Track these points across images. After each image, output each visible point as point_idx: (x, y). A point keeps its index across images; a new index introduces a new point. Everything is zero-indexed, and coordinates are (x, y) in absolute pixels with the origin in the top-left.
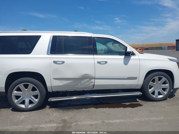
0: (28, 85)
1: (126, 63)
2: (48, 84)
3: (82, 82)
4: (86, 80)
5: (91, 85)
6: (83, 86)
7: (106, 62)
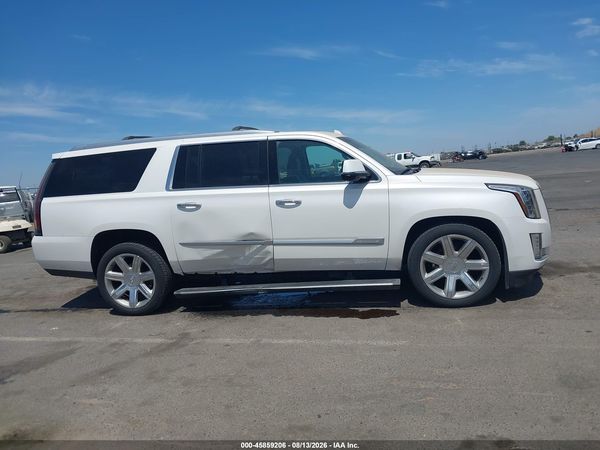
0: (132, 258)
3: (247, 253)
4: (255, 248)
5: (267, 259)
6: (251, 262)
7: (298, 203)
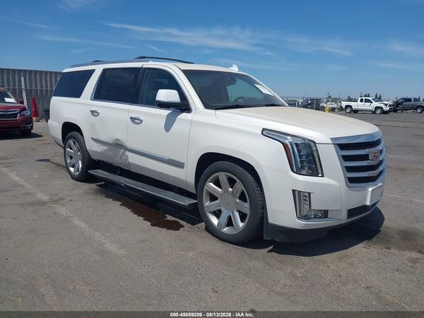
1: (169, 124)
2: (88, 148)
